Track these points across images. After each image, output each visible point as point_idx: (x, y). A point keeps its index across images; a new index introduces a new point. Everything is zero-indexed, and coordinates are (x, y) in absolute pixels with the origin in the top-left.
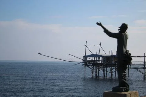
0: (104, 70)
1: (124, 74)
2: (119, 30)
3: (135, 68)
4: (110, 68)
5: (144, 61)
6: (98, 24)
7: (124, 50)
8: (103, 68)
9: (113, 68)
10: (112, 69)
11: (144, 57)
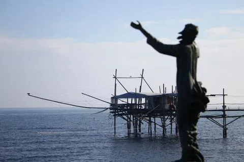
0: (150, 122)
1: (192, 132)
2: (179, 38)
3: (207, 117)
4: (161, 118)
5: (224, 104)
6: (133, 25)
7: (192, 81)
8: (148, 118)
9: (166, 117)
10: (164, 120)
11: (224, 95)
